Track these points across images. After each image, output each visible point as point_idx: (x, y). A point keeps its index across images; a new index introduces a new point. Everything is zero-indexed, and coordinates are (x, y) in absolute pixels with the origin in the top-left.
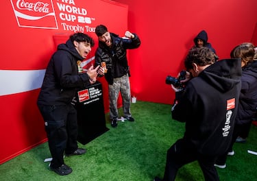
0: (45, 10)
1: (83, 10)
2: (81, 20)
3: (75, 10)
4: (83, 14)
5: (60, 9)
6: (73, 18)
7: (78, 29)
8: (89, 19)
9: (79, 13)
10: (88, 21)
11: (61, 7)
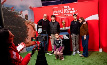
0: (60, 12)
1: (72, 8)
2: (71, 12)
3: (69, 9)
4: (72, 10)
5: (64, 10)
6: (68, 12)
7: (70, 15)
8: (75, 11)
9: (71, 10)
10: (74, 11)
11: (65, 10)
